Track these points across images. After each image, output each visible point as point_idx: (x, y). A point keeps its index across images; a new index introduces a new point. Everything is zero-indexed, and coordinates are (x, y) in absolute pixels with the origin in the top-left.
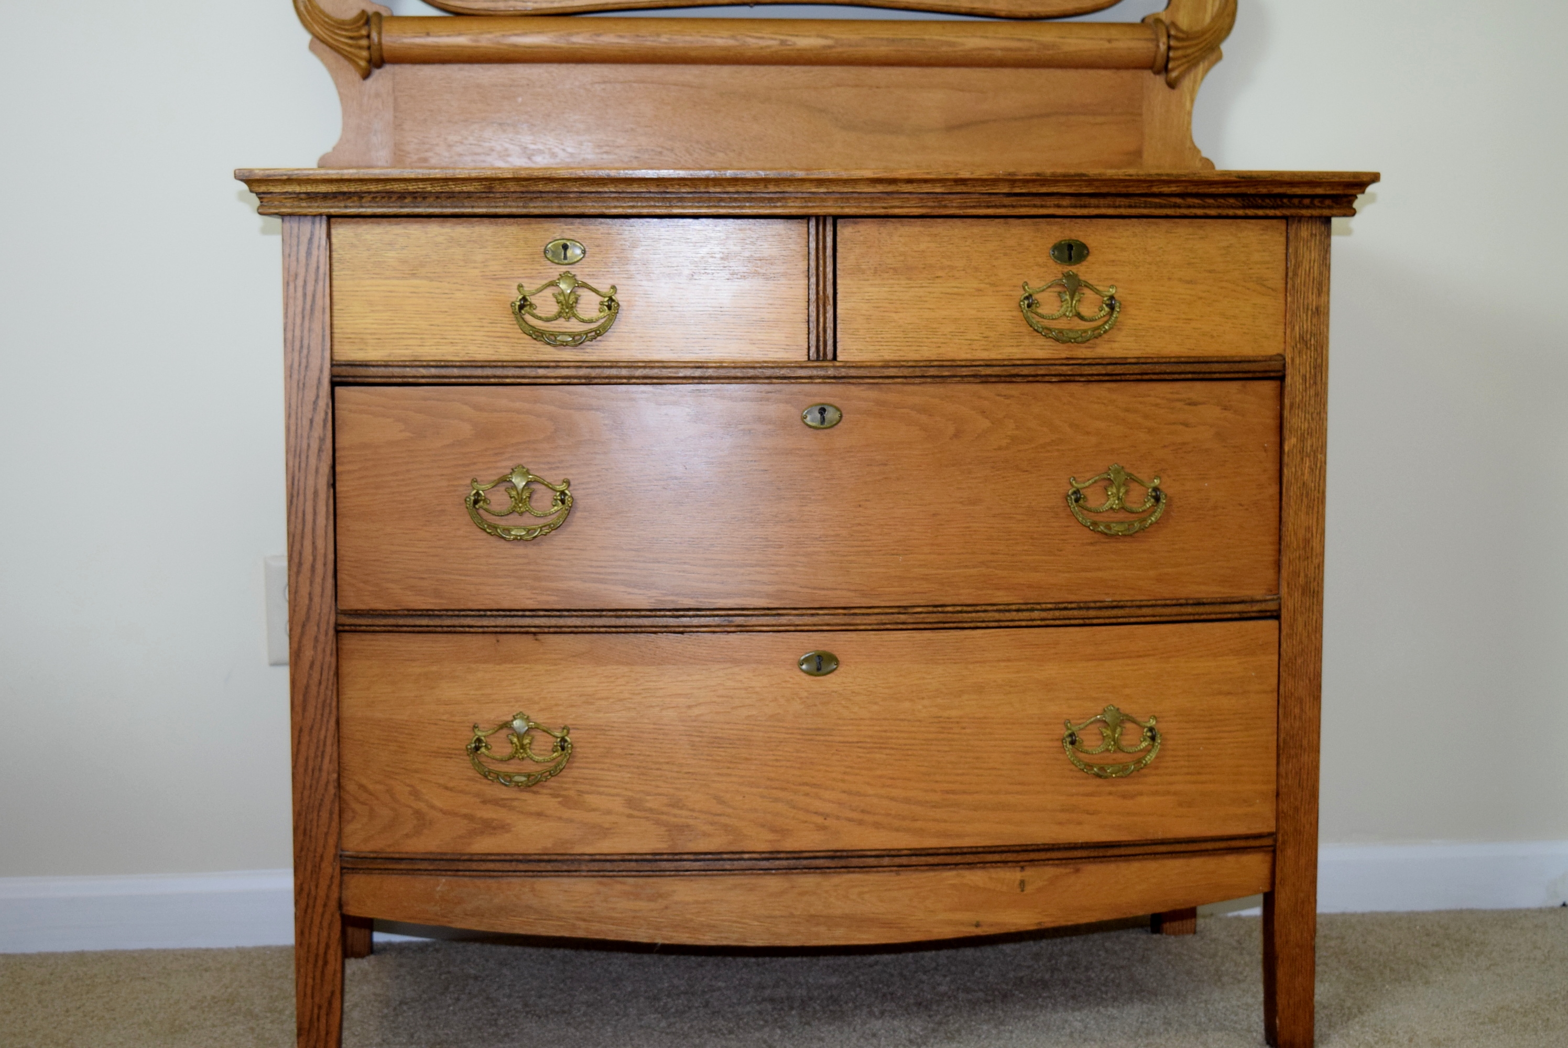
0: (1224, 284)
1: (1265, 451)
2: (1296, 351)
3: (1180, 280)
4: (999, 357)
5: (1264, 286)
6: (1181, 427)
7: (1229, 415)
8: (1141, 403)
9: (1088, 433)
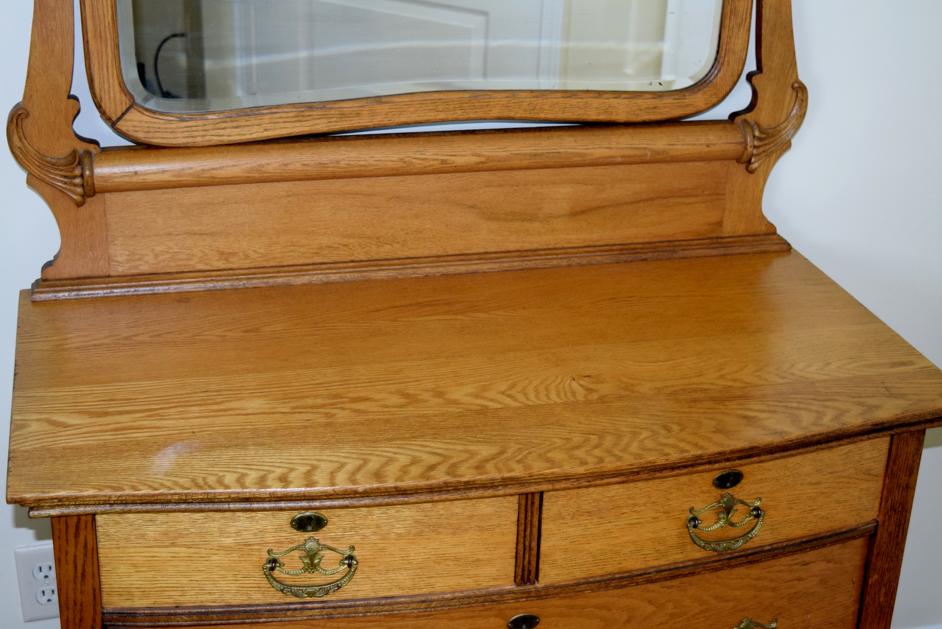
0: (841, 480)
1: (853, 583)
2: (887, 517)
3: (810, 483)
4: (667, 563)
5: (870, 474)
6: (795, 582)
7: (831, 565)
8: (768, 572)
9: (728, 601)
